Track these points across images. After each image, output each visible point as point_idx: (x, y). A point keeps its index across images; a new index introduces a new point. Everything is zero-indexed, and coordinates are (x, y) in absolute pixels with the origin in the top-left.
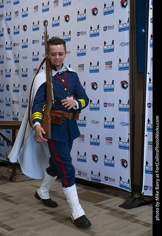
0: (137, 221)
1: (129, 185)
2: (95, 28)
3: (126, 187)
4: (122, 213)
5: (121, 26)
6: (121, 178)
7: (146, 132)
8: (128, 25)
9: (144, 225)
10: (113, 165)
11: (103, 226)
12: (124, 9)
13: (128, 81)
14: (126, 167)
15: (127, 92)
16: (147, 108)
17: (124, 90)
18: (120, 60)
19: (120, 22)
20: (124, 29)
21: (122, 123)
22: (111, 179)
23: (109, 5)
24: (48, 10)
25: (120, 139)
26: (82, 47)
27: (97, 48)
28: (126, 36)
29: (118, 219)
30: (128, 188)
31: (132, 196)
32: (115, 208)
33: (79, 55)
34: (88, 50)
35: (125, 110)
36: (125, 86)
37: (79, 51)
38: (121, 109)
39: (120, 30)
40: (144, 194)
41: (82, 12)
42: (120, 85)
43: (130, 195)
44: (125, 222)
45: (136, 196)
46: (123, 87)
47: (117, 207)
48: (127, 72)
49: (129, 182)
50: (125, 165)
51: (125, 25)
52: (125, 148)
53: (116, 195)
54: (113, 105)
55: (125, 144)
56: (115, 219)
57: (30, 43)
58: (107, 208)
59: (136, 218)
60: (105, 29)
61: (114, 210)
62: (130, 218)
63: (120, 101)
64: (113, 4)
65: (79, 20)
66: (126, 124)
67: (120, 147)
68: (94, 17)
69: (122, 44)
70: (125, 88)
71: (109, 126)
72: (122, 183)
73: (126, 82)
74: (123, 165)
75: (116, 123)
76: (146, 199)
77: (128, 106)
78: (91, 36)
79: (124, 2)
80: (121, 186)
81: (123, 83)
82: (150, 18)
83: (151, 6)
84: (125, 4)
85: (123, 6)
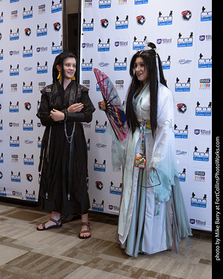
2: (28, 48)
5: (54, 48)
8: (61, 47)
12: (57, 32)
19: (53, 44)
20: (57, 51)
23: (42, 26)
26: (15, 67)
27: (30, 69)
33: (11, 74)
34: (21, 70)
37: (12, 71)
39: (53, 52)
41: (15, 31)
51: (58, 48)
60: (39, 49)
64: (46, 26)
65: (11, 39)
68: (27, 37)
78: (24, 56)
79: (57, 26)
82: (82, 42)
83: (82, 32)
84: (58, 28)
85: (56, 29)
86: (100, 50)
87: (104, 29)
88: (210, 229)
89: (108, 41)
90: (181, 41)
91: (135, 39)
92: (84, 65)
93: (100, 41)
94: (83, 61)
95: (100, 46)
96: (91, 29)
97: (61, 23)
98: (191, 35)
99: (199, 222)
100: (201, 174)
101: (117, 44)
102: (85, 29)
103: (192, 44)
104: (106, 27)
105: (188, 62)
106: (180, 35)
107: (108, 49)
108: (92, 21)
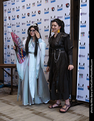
0: (74, 113)
2: (53, 17)
5: (66, 17)
7: (78, 69)
8: (70, 16)
9: (78, 115)
11: (58, 116)
12: (67, 8)
16: (79, 57)
19: (66, 14)
20: (68, 18)
23: (60, 6)
24: (29, 8)
26: (47, 27)
31: (71, 101)
33: (45, 31)
37: (45, 29)
40: (77, 100)
41: (47, 9)
44: (69, 113)
45: (74, 101)
51: (68, 16)
53: (63, 101)
57: (21, 25)
59: (74, 112)
62: (71, 111)
64: (62, 6)
65: (45, 13)
68: (53, 12)
76: (78, 102)
82: (80, 13)
83: (81, 7)
84: (68, 6)
85: (67, 7)
92: (81, 24)
94: (81, 22)
96: (86, 5)
97: (70, 3)
102: (82, 6)
108: (86, 1)
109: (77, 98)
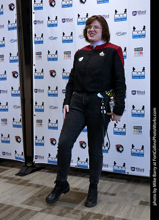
0: (30, 185)
1: (23, 157)
3: (20, 159)
4: (18, 180)
5: (10, 26)
6: (16, 152)
7: (34, 113)
8: (16, 25)
9: (36, 187)
10: (9, 142)
11: (3, 193)
12: (12, 11)
13: (18, 71)
14: (19, 142)
15: (18, 80)
16: (34, 93)
17: (15, 79)
18: (11, 54)
19: (9, 22)
20: (13, 28)
21: (14, 106)
22: (7, 153)
25: (14, 119)
28: (14, 34)
29: (15, 185)
30: (22, 159)
31: (26, 166)
32: (12, 176)
35: (16, 95)
36: (16, 75)
38: (13, 95)
39: (10, 29)
40: (36, 163)
42: (12, 74)
43: (24, 164)
44: (21, 186)
45: (29, 165)
46: (14, 76)
47: (14, 176)
48: (17, 64)
49: (22, 154)
50: (19, 140)
51: (13, 25)
52: (18, 126)
53: (13, 167)
54: (6, 92)
55: (18, 123)
56: (12, 186)
58: (5, 178)
59: (30, 182)
61: (11, 179)
62: (25, 183)
63: (12, 88)
64: (2, 7)
66: (18, 107)
67: (14, 126)
69: (12, 41)
70: (16, 77)
71: (4, 109)
72: (17, 156)
73: (16, 72)
74: (17, 141)
75: (10, 107)
76: (37, 166)
77: (19, 92)
79: (11, 6)
80: (16, 158)
81: (14, 74)
82: (33, 20)
83: (33, 11)
84: (12, 8)
85: (11, 9)
86: (49, 25)
87: (52, 8)
88: (148, 175)
89: (56, 18)
90: (117, 16)
91: (79, 16)
93: (49, 18)
94: (35, 35)
95: (49, 22)
96: (41, 8)
97: (15, 4)
98: (125, 11)
99: (138, 169)
100: (138, 128)
101: (64, 20)
102: (35, 8)
103: (126, 18)
104: (53, 6)
105: (123, 34)
106: (116, 12)
107: (56, 25)
108: (42, 2)
109: (34, 160)
